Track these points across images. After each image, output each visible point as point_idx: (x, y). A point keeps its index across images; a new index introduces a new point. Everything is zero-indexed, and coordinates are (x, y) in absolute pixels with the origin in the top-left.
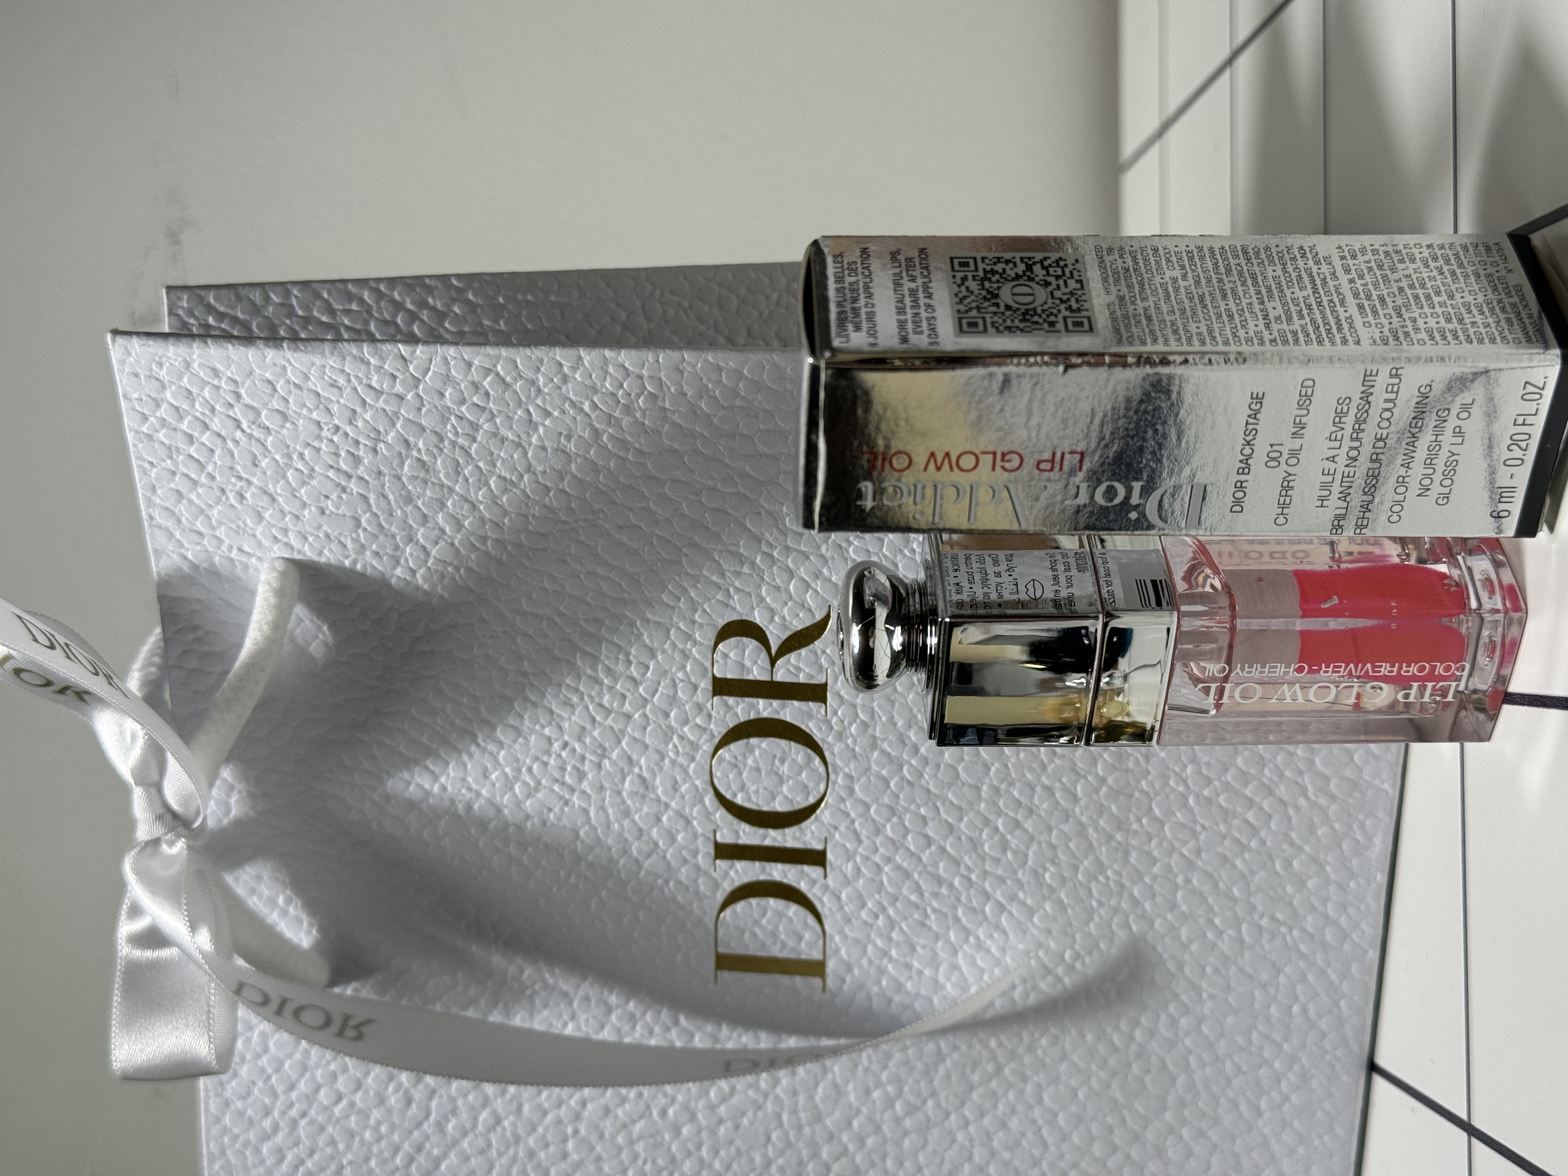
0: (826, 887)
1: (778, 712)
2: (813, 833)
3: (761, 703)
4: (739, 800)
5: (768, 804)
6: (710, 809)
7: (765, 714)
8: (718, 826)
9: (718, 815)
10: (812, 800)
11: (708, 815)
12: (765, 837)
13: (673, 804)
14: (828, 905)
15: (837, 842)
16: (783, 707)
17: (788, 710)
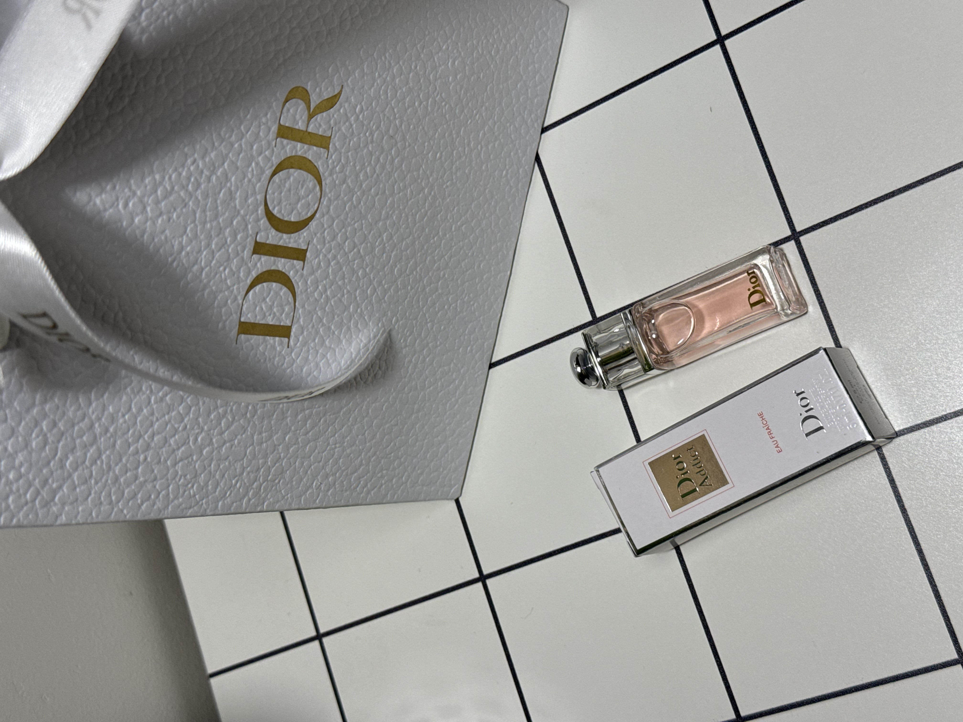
0: (302, 275)
1: (306, 153)
2: (304, 237)
3: (299, 145)
4: (275, 212)
5: (288, 216)
6: (260, 216)
7: (299, 153)
8: (260, 229)
9: (262, 222)
10: (309, 215)
11: (258, 220)
12: (281, 238)
13: (242, 212)
14: (301, 288)
15: (314, 245)
16: (309, 150)
17: (310, 152)
